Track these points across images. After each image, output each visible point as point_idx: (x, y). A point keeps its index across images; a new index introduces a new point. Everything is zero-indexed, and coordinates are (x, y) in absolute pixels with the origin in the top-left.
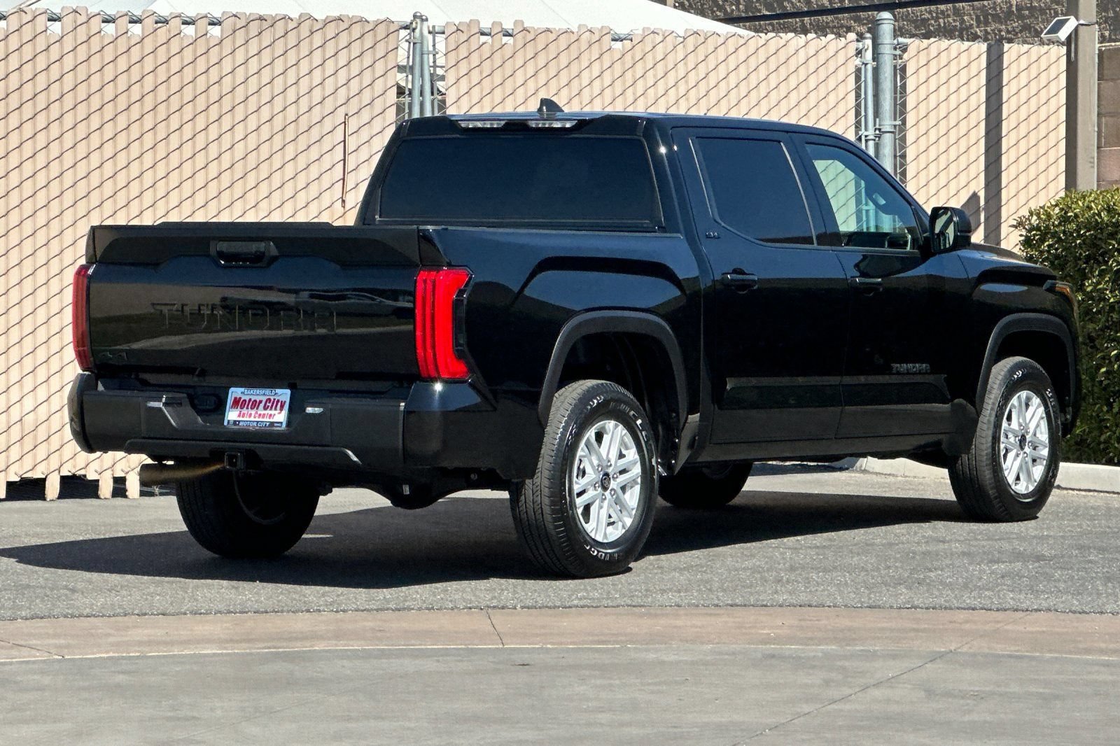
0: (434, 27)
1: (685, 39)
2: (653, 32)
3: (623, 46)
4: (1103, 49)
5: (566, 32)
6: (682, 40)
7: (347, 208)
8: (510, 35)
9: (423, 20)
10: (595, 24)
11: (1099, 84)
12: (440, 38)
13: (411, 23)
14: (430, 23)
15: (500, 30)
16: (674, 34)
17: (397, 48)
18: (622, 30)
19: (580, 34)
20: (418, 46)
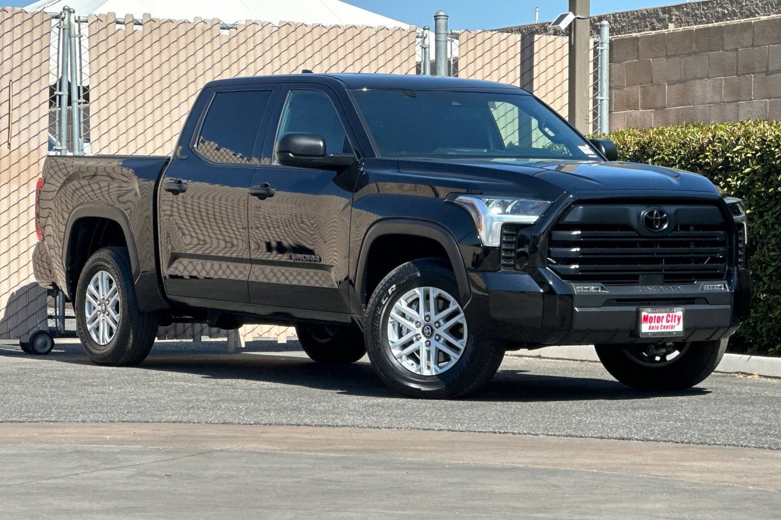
0: (79, 17)
1: (279, 28)
2: (254, 23)
3: (230, 33)
4: (613, 39)
5: (185, 22)
6: (277, 29)
7: (12, 149)
8: (140, 24)
9: (70, 12)
10: (208, 16)
11: (610, 66)
12: (83, 25)
13: (61, 14)
14: (77, 14)
15: (131, 20)
16: (271, 25)
17: (50, 32)
18: (229, 22)
19: (195, 24)
20: (66, 31)
